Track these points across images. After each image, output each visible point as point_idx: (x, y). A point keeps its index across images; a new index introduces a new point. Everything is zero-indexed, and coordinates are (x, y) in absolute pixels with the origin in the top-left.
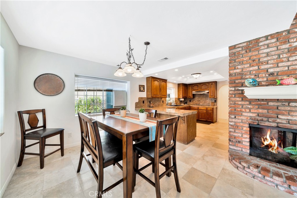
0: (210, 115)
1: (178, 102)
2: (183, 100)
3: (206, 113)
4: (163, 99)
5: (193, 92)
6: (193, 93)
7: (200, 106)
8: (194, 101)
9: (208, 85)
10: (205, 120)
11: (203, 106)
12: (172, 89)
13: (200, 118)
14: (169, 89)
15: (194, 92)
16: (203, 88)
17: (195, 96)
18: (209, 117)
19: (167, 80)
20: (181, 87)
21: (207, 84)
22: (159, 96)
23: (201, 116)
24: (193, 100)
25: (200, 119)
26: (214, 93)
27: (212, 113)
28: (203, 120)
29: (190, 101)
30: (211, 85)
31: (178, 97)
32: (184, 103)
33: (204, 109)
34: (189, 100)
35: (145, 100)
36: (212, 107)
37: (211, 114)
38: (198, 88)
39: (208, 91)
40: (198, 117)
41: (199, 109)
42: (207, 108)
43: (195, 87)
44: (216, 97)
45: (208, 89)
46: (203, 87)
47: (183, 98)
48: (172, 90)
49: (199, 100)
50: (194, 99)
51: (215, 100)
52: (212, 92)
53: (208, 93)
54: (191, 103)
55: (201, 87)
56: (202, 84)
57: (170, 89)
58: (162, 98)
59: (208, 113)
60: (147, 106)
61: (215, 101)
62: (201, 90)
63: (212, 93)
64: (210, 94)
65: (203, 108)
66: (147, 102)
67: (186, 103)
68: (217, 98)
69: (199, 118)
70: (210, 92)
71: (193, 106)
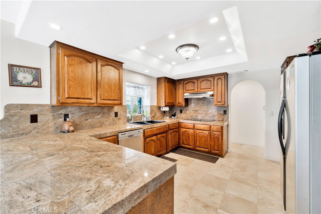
0: (216, 140)
1: (158, 114)
2: (167, 109)
3: (209, 137)
4: (116, 109)
5: (185, 94)
6: (185, 96)
7: (198, 122)
8: (188, 112)
9: (212, 80)
10: (207, 150)
11: (203, 123)
12: (145, 87)
13: (198, 146)
14: (138, 87)
15: (187, 95)
16: (202, 88)
17: (189, 102)
18: (214, 145)
19: (122, 63)
20: (163, 85)
21: (210, 79)
22: (93, 101)
23: (200, 141)
24: (187, 110)
25: (197, 148)
26: (223, 97)
27: (220, 138)
28: (203, 149)
29: (181, 112)
30: (218, 80)
31: (157, 103)
32: (171, 114)
33: (205, 129)
34: (179, 109)
35: (41, 111)
36: (220, 124)
37: (218, 138)
38: (194, 86)
39: (212, 93)
40: (195, 144)
41: (196, 128)
42: (210, 127)
43: (190, 86)
44: (226, 105)
45: (212, 88)
46: (204, 85)
47: (166, 106)
48: (145, 90)
49: (197, 109)
50: (188, 108)
51: (225, 109)
52: (219, 93)
53: (213, 95)
54: (183, 115)
55: (200, 84)
56: (201, 80)
57: (141, 88)
58: (112, 107)
59: (212, 136)
60: (51, 129)
61: (225, 112)
62: (199, 90)
63: (219, 95)
64: (215, 97)
65: (202, 127)
66: (51, 117)
67: (174, 115)
68: (228, 105)
69: (195, 146)
70: (216, 93)
71: (185, 121)
